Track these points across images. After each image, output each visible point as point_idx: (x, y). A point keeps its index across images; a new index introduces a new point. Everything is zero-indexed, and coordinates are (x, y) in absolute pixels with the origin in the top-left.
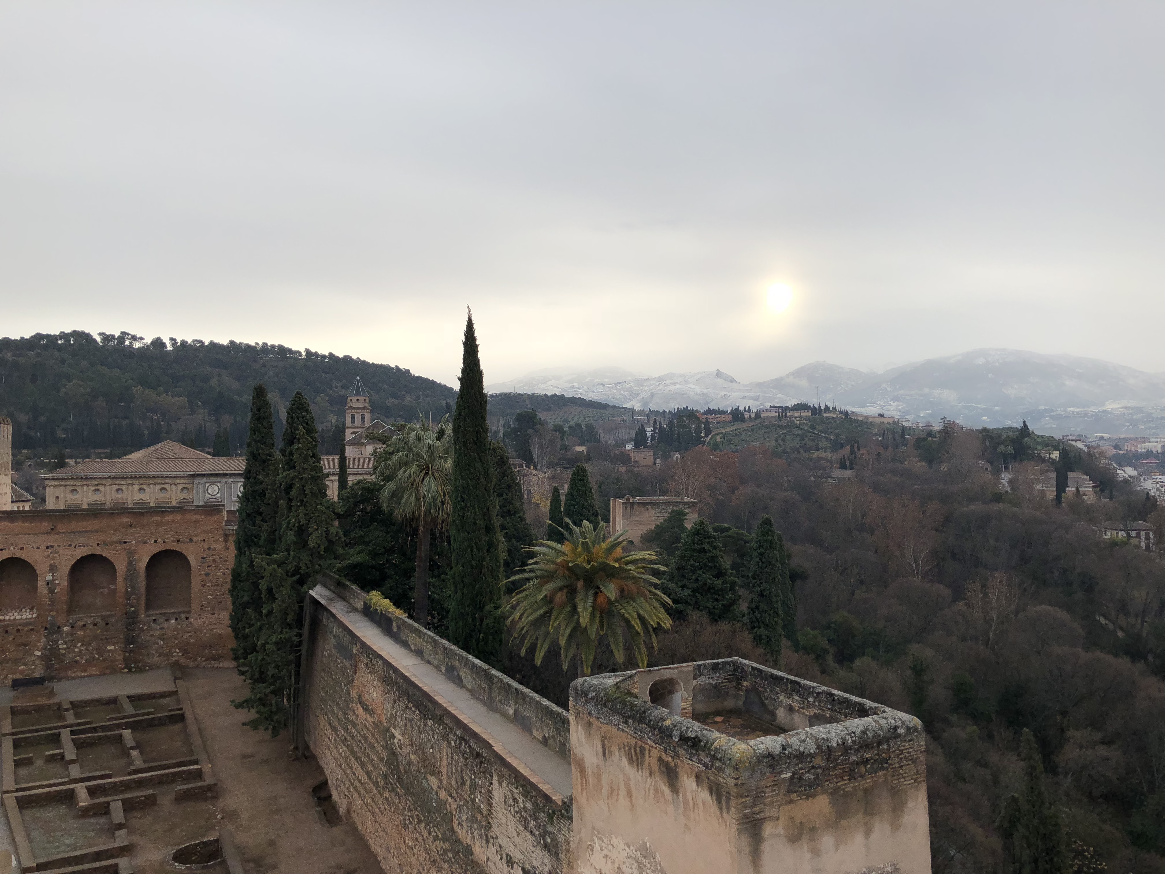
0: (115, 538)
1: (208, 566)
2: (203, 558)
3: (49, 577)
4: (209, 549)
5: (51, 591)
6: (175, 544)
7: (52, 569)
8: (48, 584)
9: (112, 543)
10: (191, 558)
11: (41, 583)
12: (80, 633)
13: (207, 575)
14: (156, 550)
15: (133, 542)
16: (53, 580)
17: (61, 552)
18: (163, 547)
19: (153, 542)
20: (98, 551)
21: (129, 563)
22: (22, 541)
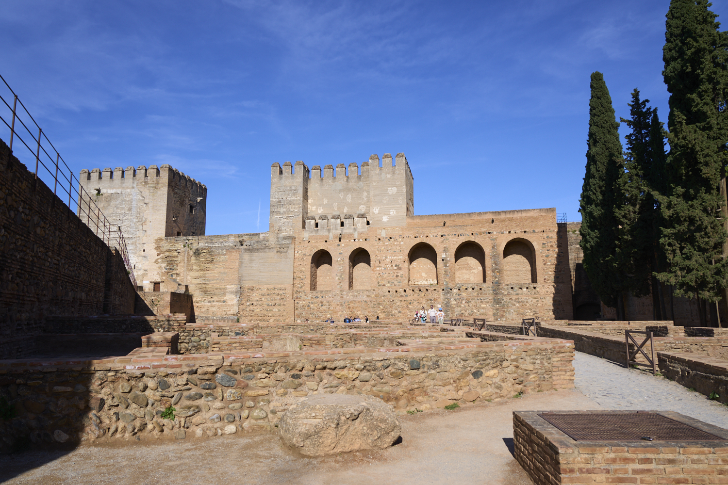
0: (483, 230)
1: (548, 250)
2: (543, 244)
3: (444, 256)
4: (547, 237)
5: (445, 264)
6: (523, 234)
7: (445, 250)
8: (443, 260)
9: (481, 233)
10: (535, 244)
11: (439, 260)
12: (464, 294)
13: (547, 256)
14: (510, 238)
15: (495, 233)
16: (446, 258)
17: (450, 239)
18: (515, 237)
19: (508, 233)
20: (472, 239)
21: (493, 247)
22: (427, 232)
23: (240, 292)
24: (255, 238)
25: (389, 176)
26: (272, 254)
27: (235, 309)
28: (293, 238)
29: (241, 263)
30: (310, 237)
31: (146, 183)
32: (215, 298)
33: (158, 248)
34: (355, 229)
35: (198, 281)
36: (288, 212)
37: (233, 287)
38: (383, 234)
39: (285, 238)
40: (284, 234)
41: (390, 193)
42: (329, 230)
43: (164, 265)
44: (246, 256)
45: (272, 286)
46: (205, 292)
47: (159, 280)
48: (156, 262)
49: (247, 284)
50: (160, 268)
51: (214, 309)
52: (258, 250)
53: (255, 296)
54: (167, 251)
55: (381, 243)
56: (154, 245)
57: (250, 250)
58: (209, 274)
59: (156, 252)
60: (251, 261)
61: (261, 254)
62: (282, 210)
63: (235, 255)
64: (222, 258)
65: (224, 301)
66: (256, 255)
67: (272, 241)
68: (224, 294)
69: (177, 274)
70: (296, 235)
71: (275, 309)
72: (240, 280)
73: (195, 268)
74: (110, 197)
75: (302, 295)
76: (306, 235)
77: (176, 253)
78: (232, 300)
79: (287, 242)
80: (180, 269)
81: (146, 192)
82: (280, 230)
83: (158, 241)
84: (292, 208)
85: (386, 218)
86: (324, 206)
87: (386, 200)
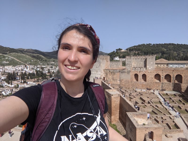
2: (184, 76)
3: (162, 77)
5: (162, 78)
6: (180, 73)
7: (163, 76)
9: (171, 73)
10: (182, 76)
11: (161, 77)
12: (166, 84)
13: (185, 78)
14: (177, 74)
15: (174, 73)
17: (164, 73)
18: (178, 74)
20: (169, 74)
21: (173, 76)
22: (159, 72)
23: (120, 80)
24: (123, 71)
25: (151, 60)
26: (126, 74)
27: (119, 83)
29: (120, 75)
30: (134, 71)
31: (101, 59)
32: (115, 81)
33: (104, 71)
34: (143, 70)
35: (112, 78)
36: (129, 66)
37: (118, 79)
38: (149, 71)
39: (129, 71)
40: (129, 70)
41: (151, 63)
42: (138, 70)
43: (105, 74)
44: (121, 74)
45: (126, 80)
46: (113, 79)
47: (104, 77)
48: (104, 73)
49: (121, 79)
50: (105, 75)
51: (115, 83)
52: (123, 73)
53: (123, 81)
54: (106, 72)
55: (149, 73)
56: (103, 70)
57: (122, 73)
58: (114, 76)
59: (104, 72)
60: (122, 75)
62: (128, 65)
63: (119, 73)
64: (116, 74)
65: (117, 82)
66: (123, 74)
67: (126, 71)
68: (117, 80)
69: (108, 76)
70: (131, 70)
71: (127, 84)
72: (120, 78)
73: (111, 75)
75: (132, 82)
76: (133, 71)
77: (107, 72)
78: (119, 82)
79: (129, 72)
80: (108, 75)
82: (128, 69)
83: (104, 70)
84: (130, 65)
85: (150, 68)
86: (136, 64)
87: (150, 65)
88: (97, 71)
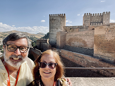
24: (81, 26)
25: (107, 16)
26: (85, 29)
28: (89, 26)
31: (61, 17)
34: (100, 25)
39: (87, 26)
43: (65, 31)
44: (80, 30)
52: (82, 28)
57: (80, 28)
59: (63, 29)
60: (81, 30)
61: (83, 29)
62: (86, 22)
63: (78, 29)
64: (75, 30)
67: (85, 27)
73: (70, 31)
74: (55, 19)
76: (91, 26)
77: (67, 29)
80: (68, 31)
81: (61, 19)
82: (86, 25)
83: (64, 27)
84: (88, 21)
85: (106, 23)
86: (93, 21)
87: (106, 20)
88: (57, 29)
